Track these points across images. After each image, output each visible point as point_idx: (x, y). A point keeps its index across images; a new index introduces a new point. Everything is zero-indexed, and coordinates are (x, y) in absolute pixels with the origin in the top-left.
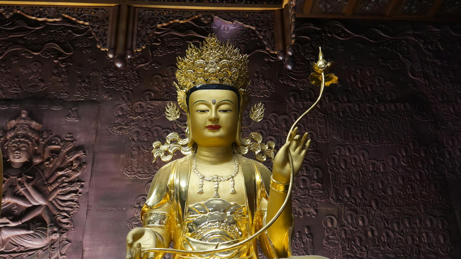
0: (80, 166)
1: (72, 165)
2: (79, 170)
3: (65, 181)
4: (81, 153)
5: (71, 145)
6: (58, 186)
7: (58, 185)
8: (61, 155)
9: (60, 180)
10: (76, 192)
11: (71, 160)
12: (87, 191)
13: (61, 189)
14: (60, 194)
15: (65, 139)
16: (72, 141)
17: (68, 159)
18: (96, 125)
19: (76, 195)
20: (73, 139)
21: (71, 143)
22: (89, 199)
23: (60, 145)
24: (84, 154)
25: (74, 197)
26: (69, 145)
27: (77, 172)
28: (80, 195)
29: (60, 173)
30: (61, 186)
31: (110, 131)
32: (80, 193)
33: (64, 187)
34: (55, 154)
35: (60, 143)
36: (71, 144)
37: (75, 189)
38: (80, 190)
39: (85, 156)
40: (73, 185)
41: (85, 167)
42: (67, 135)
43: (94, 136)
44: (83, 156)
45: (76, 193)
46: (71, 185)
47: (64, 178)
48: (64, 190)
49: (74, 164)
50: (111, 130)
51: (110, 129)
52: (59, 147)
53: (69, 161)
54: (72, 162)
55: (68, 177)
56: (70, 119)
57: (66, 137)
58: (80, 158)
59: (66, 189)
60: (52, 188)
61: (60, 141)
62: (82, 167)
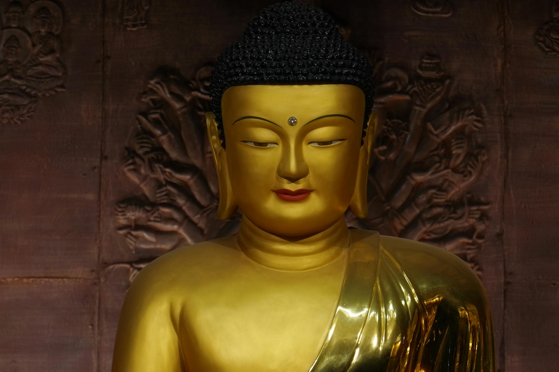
0: (470, 156)
1: (448, 155)
2: (469, 168)
3: (435, 200)
4: (470, 117)
5: (438, 94)
6: (419, 216)
7: (418, 211)
8: (415, 123)
9: (423, 198)
10: (469, 233)
11: (443, 137)
12: (498, 231)
13: (428, 225)
14: (428, 237)
15: (419, 71)
16: (441, 80)
17: (437, 136)
18: (502, 28)
19: (470, 241)
20: (442, 73)
21: (438, 87)
22: (506, 253)
23: (407, 93)
24: (479, 118)
25: (468, 247)
26: (434, 93)
27: (465, 176)
28: (480, 241)
29: (419, 178)
30: (426, 215)
31: (543, 45)
32: (480, 237)
33: (435, 219)
34: (400, 121)
35: (406, 87)
36: (438, 90)
37: (466, 224)
38: (480, 227)
39: (479, 125)
40: (460, 212)
41: (484, 158)
42: (425, 61)
43: (500, 62)
44: (476, 127)
45: (470, 237)
46: (454, 212)
47: (433, 191)
48: (437, 226)
49: (454, 152)
50: (544, 42)
51: (541, 39)
52: (407, 98)
53: (439, 140)
54: (446, 144)
55: (440, 189)
56: (425, 9)
57: (420, 68)
58: (467, 130)
59: (442, 225)
60: (405, 223)
61: (407, 81)
62: (477, 160)
